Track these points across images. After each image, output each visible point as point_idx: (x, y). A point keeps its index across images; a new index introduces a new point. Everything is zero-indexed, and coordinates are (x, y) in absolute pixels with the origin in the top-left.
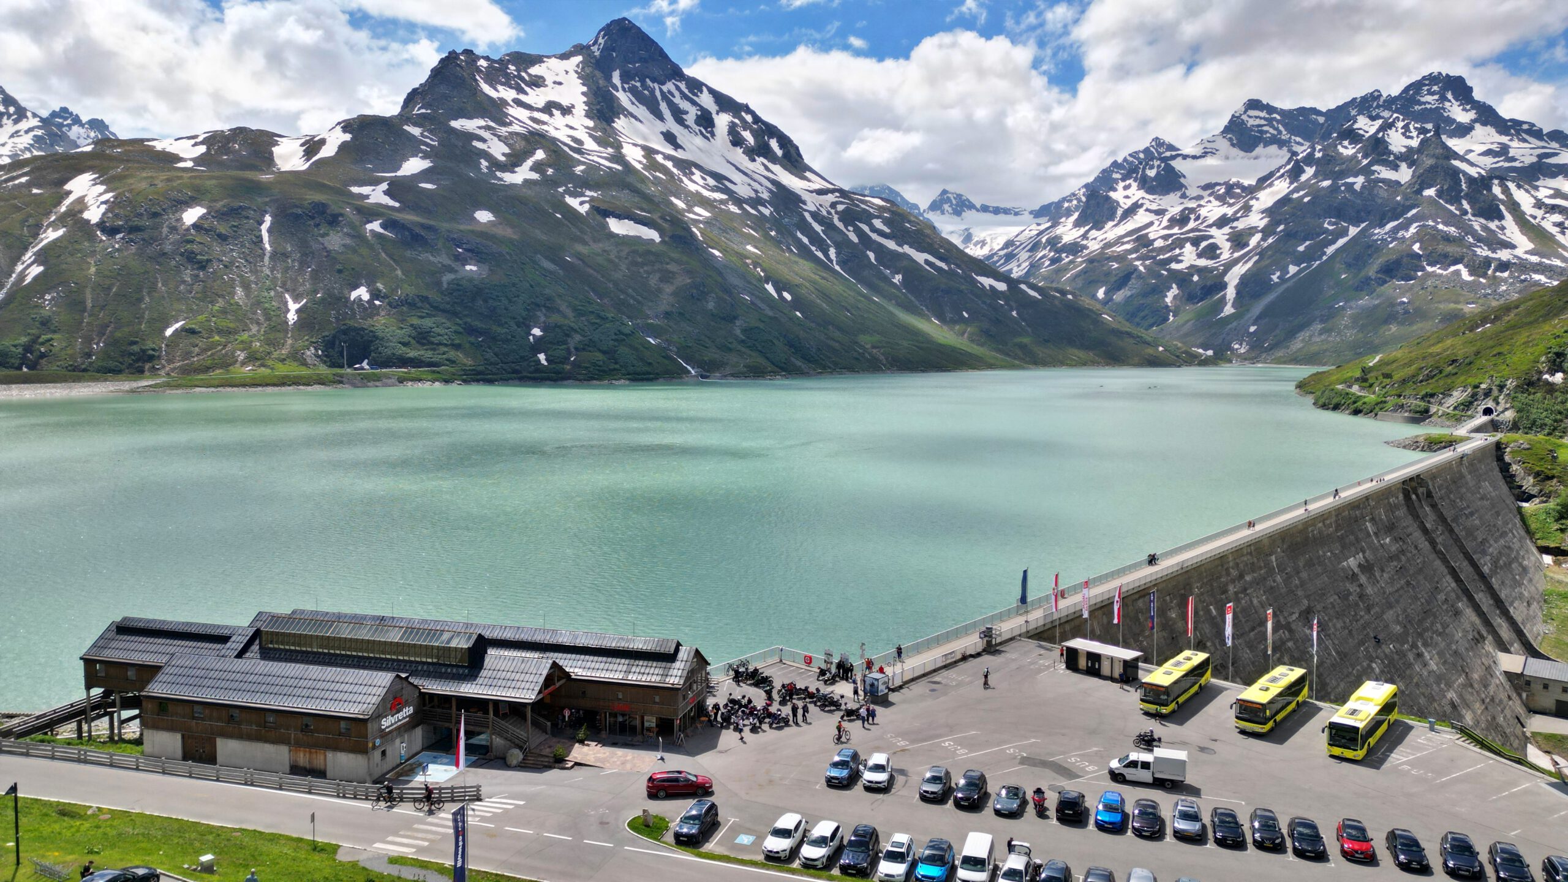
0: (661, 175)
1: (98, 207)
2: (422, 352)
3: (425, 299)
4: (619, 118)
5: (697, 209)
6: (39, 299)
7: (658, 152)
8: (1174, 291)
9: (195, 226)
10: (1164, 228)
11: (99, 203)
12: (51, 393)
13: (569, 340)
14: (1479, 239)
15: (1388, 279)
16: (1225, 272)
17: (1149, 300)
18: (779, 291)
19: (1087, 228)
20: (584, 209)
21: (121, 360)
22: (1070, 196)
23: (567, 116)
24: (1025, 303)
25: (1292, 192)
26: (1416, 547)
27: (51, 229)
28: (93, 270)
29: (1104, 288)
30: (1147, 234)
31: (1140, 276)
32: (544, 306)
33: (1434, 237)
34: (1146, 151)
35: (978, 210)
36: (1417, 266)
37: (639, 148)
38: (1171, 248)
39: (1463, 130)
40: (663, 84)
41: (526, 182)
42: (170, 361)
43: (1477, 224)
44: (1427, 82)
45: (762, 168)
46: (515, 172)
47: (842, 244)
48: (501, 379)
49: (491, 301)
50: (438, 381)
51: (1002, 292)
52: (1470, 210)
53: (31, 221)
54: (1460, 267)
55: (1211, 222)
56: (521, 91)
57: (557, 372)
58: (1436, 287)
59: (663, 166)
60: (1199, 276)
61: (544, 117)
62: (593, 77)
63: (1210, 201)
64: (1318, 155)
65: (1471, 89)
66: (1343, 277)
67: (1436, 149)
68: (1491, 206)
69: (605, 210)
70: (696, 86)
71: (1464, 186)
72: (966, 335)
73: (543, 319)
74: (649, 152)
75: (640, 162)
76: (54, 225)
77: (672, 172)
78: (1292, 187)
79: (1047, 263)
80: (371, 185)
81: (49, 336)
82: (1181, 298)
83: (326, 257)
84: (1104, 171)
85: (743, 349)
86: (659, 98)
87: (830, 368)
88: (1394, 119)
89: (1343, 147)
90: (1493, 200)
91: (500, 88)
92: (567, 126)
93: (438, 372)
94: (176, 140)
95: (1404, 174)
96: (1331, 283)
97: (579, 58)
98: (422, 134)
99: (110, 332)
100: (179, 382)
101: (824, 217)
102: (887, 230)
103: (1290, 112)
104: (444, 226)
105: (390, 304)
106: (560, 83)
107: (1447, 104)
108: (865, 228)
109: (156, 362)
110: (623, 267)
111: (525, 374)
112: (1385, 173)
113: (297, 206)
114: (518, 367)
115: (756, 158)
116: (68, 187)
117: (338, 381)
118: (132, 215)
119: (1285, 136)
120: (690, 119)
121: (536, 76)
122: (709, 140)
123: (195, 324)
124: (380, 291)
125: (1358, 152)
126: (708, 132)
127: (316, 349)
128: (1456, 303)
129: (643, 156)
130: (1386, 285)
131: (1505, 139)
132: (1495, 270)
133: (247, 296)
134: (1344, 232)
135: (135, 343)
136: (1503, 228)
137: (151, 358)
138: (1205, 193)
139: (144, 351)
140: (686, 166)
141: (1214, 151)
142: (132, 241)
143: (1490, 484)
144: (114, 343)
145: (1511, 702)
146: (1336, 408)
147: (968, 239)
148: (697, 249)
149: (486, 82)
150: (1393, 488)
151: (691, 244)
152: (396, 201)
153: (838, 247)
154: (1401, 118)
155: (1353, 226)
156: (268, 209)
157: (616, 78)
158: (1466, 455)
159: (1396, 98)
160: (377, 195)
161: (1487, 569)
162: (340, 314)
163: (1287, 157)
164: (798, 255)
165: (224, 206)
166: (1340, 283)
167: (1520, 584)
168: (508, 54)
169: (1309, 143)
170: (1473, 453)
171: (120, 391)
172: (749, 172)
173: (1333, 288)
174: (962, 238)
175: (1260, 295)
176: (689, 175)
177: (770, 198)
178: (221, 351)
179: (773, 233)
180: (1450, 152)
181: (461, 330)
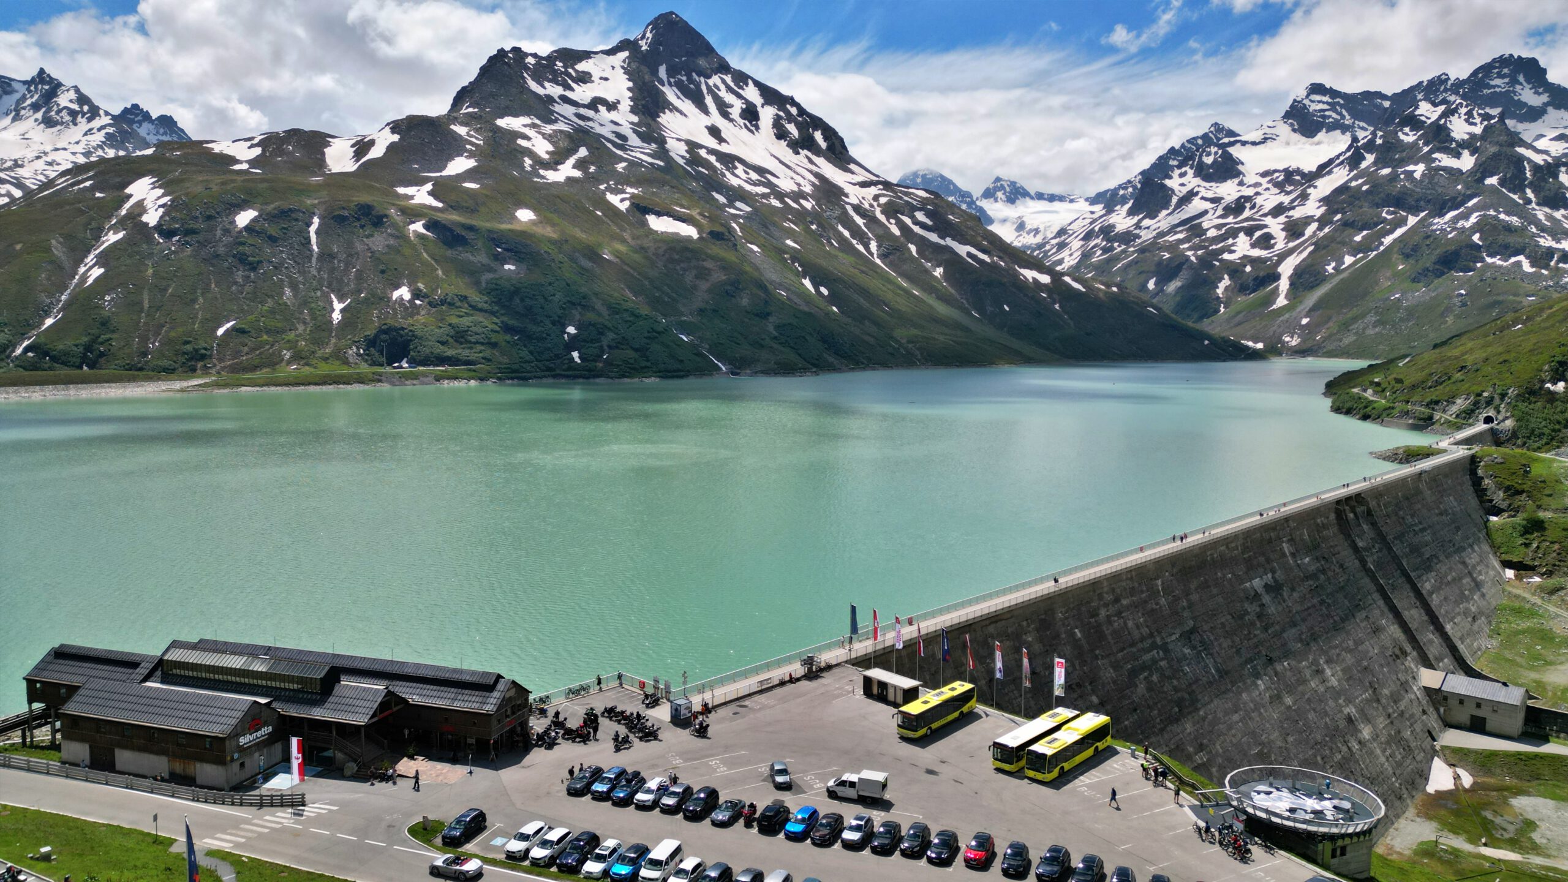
0: (704, 170)
1: (156, 210)
2: (460, 351)
3: (464, 298)
4: (664, 113)
5: (738, 204)
6: (100, 300)
7: (701, 147)
8: (1226, 282)
9: (247, 228)
10: (1218, 217)
11: (156, 207)
12: (106, 393)
13: (603, 338)
14: (1543, 229)
15: (1446, 270)
16: (1279, 262)
17: (1200, 291)
18: (816, 286)
19: (1141, 216)
20: (624, 206)
21: (175, 359)
22: (1125, 183)
23: (612, 112)
24: (1069, 295)
25: (1351, 180)
26: (1341, 566)
27: (112, 232)
28: (150, 271)
29: (1155, 279)
30: (1202, 223)
31: (1192, 266)
32: (580, 304)
33: (1494, 227)
34: (1205, 137)
35: (1032, 198)
36: (1476, 257)
37: (683, 143)
38: (1222, 238)
39: (1534, 114)
40: (709, 77)
41: (569, 179)
42: (221, 360)
43: (1541, 213)
44: (1497, 65)
45: (806, 161)
46: (559, 170)
47: (884, 236)
48: (535, 377)
49: (527, 300)
50: (473, 379)
51: (1045, 285)
52: (1534, 199)
53: (94, 224)
54: (1521, 258)
55: (1266, 210)
56: (568, 87)
57: (590, 370)
58: (1495, 279)
59: (706, 160)
60: (1251, 267)
61: (590, 113)
62: (638, 73)
63: (1267, 189)
64: (1379, 141)
65: (1544, 71)
66: (1400, 267)
67: (1500, 135)
68: (1556, 194)
69: (645, 207)
70: (742, 78)
71: (1528, 174)
72: (1006, 329)
73: (578, 317)
74: (693, 146)
75: (683, 157)
76: (115, 229)
77: (715, 167)
78: (1352, 174)
79: (1099, 252)
80: (416, 186)
81: (108, 336)
82: (1233, 289)
83: (370, 258)
84: (1160, 158)
85: (776, 346)
86: (705, 91)
87: (863, 363)
88: (1457, 105)
89: (1403, 133)
90: (1559, 188)
91: (547, 84)
92: (612, 122)
93: (474, 371)
94: (233, 142)
95: (1467, 162)
96: (1388, 274)
97: (626, 54)
98: (468, 134)
99: (166, 332)
100: (227, 382)
101: (866, 210)
102: (929, 223)
103: (1354, 96)
104: (485, 225)
105: (430, 304)
106: (606, 79)
107: (1518, 87)
108: (908, 221)
109: (208, 361)
110: (660, 264)
111: (558, 372)
112: (1445, 160)
113: (344, 208)
114: (552, 365)
115: (800, 150)
116: (128, 190)
117: (377, 379)
118: (188, 218)
119: (1348, 121)
120: (735, 112)
121: (583, 72)
122: (753, 133)
123: (245, 324)
124: (421, 291)
125: (1419, 139)
126: (752, 125)
127: (358, 348)
128: (1515, 295)
129: (686, 151)
130: (1444, 277)
132: (1558, 262)
133: (295, 296)
134: (1403, 222)
135: (187, 343)
137: (203, 357)
138: (1264, 181)
139: (196, 350)
140: (730, 160)
141: (1274, 137)
142: (187, 244)
143: (1456, 499)
144: (168, 342)
145: (1425, 717)
146: (1348, 412)
147: (1021, 227)
148: (735, 245)
149: (533, 80)
150: (1322, 509)
151: (729, 240)
152: (441, 201)
153: (880, 240)
154: (1465, 103)
155: (1412, 215)
156: (316, 211)
157: (662, 72)
158: (1426, 472)
159: (1464, 82)
160: (421, 195)
161: (1428, 586)
162: (382, 314)
163: (1350, 142)
164: (839, 249)
165: (275, 209)
166: (1397, 275)
167: (1467, 599)
168: (555, 51)
169: (1372, 129)
170: (1438, 468)
171: (171, 390)
172: (793, 165)
173: (1389, 279)
174: (1015, 226)
175: (1312, 287)
176: (732, 170)
177: (813, 191)
178: (268, 350)
179: (814, 227)
180: (1516, 140)
181: (498, 329)
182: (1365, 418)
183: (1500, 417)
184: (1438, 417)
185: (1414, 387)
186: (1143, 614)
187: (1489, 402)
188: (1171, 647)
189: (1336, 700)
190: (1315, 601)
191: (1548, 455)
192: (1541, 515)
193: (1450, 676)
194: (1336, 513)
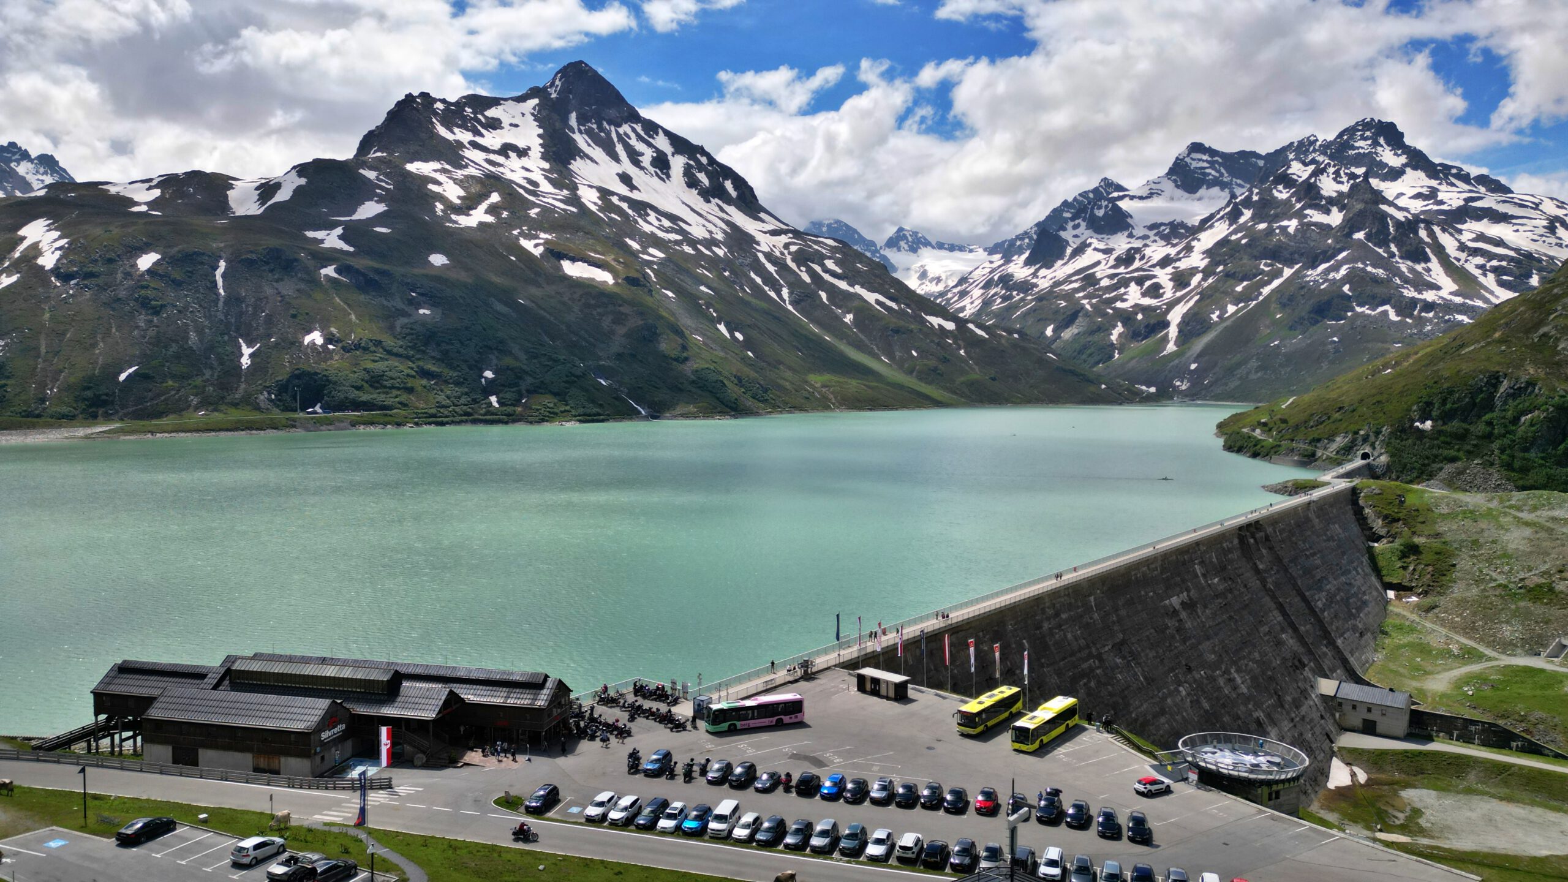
0: (616, 217)
1: (53, 253)
2: (375, 396)
3: (378, 343)
4: (575, 160)
5: (651, 250)
7: (613, 194)
8: (1119, 329)
9: (149, 271)
10: (1111, 267)
11: (53, 249)
12: (7, 440)
13: (521, 382)
14: (1406, 281)
15: (1320, 319)
16: (1168, 311)
17: (1096, 338)
18: (731, 331)
19: (1038, 266)
20: (538, 252)
21: (75, 405)
22: (1023, 234)
23: (523, 158)
24: (974, 342)
25: (1231, 234)
26: (1245, 586)
27: (5, 275)
28: (47, 316)
29: (1052, 326)
30: (1095, 272)
31: (1087, 314)
32: (496, 349)
33: (1362, 278)
34: (1095, 191)
35: (933, 248)
36: (1347, 307)
37: (594, 190)
38: (1115, 287)
39: (1395, 174)
40: (620, 126)
41: (482, 225)
42: (123, 407)
43: (1404, 266)
44: (1360, 128)
45: (717, 209)
46: (471, 215)
47: (795, 283)
48: (453, 422)
49: (443, 344)
50: (390, 424)
51: (949, 331)
52: (1397, 253)
54: (1387, 307)
55: (1154, 261)
56: (477, 133)
57: (508, 414)
58: (1365, 327)
59: (618, 206)
60: (1143, 314)
61: (500, 159)
62: (549, 120)
63: (1155, 241)
64: (1255, 198)
65: (1402, 135)
66: (1278, 316)
67: (1365, 193)
68: (1417, 248)
69: (560, 253)
70: (652, 128)
71: (1391, 229)
72: (914, 374)
73: (495, 361)
74: (605, 193)
75: (595, 204)
76: (8, 271)
77: (628, 214)
78: (1232, 228)
79: (999, 300)
80: (326, 230)
81: (3, 382)
82: (1126, 336)
83: (280, 302)
84: (1055, 211)
85: (694, 390)
86: (615, 139)
87: (779, 407)
88: (1326, 165)
89: (1278, 191)
90: (1419, 243)
91: (456, 130)
92: (523, 168)
93: (391, 416)
94: (130, 184)
95: (1335, 218)
96: (1267, 322)
97: (536, 101)
98: (377, 178)
99: (64, 377)
100: (133, 427)
101: (777, 257)
102: (839, 271)
103: (1231, 155)
104: (398, 270)
105: (343, 348)
106: (516, 126)
107: (1379, 149)
108: (818, 268)
109: (110, 407)
110: (576, 309)
111: (476, 416)
112: (1316, 216)
113: (252, 252)
114: (469, 410)
115: (711, 199)
116: (22, 232)
117: (292, 425)
118: (87, 261)
119: (1226, 178)
120: (646, 160)
121: (493, 118)
122: (664, 181)
123: (148, 369)
124: (334, 336)
125: (1292, 196)
126: (663, 174)
127: (269, 393)
128: (1383, 342)
129: (599, 198)
130: (1318, 325)
131: (1434, 183)
132: (1421, 311)
133: (201, 341)
134: (1278, 274)
135: (87, 388)
136: (1428, 270)
137: (104, 403)
138: (1151, 233)
139: (98, 397)
140: (642, 207)
141: (1159, 192)
142: (87, 287)
143: (1340, 527)
144: (69, 388)
145: (1323, 721)
146: (1239, 450)
147: (923, 275)
148: (650, 291)
149: (442, 125)
150: (1227, 534)
151: (644, 286)
152: (351, 245)
153: (791, 286)
154: (1332, 163)
155: (1288, 267)
156: (223, 254)
157: (573, 120)
158: (1314, 501)
159: (1330, 143)
160: (332, 239)
161: (1320, 604)
162: (294, 359)
163: (1228, 199)
164: (751, 295)
165: (179, 252)
166: (1276, 323)
167: (1355, 617)
168: (464, 97)
169: (1248, 186)
170: (1323, 499)
171: (75, 437)
172: (705, 214)
173: (1269, 327)
174: (918, 274)
175: (1200, 334)
176: (644, 216)
177: (725, 239)
178: (174, 395)
179: (727, 274)
180: (1378, 197)
181: (414, 374)
182: (1255, 455)
183: (1376, 454)
184: (1320, 454)
185: (1297, 427)
186: (1080, 628)
187: (1365, 439)
188: (1105, 657)
189: (1246, 705)
190: (1225, 616)
191: (1419, 487)
192: (1417, 540)
193: (1344, 684)
194: (1239, 538)
